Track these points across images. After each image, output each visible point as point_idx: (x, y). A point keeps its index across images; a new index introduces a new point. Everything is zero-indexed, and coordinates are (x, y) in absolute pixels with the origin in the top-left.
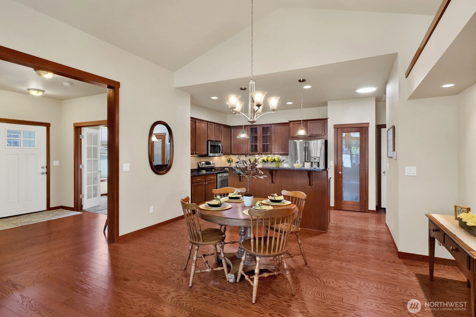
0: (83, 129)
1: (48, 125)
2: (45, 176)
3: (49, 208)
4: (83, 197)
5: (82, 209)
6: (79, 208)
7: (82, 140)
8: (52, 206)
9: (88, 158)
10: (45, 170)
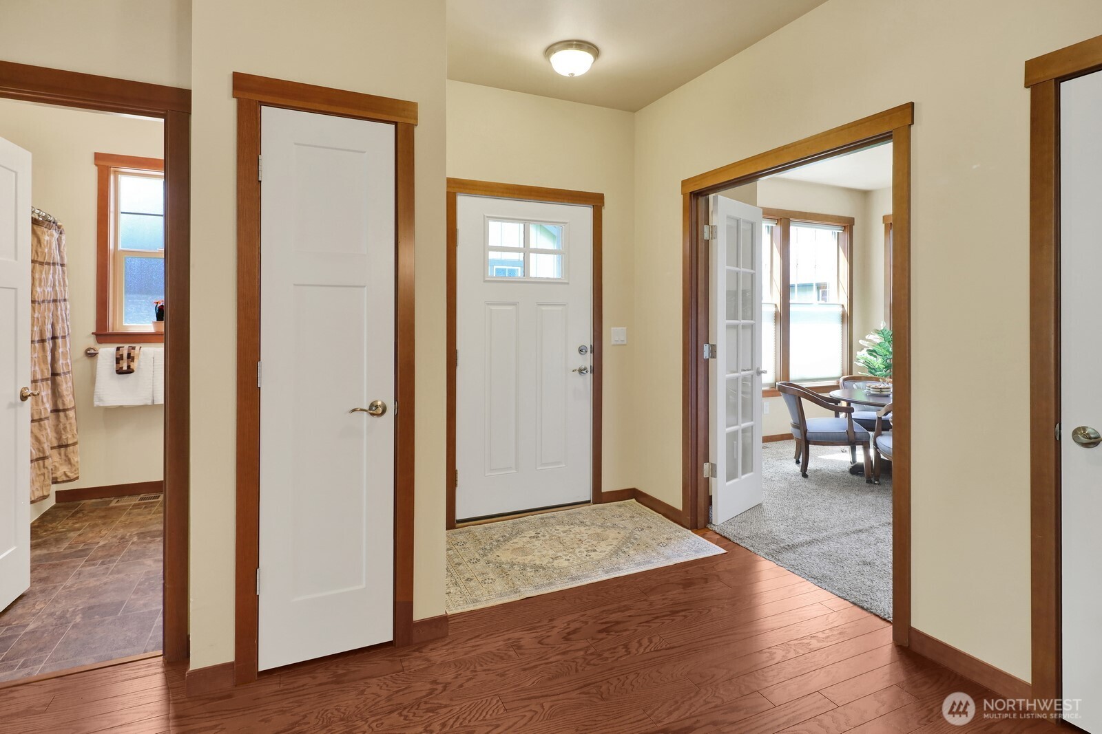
0: (715, 199)
1: (595, 201)
2: (589, 377)
3: (599, 497)
4: (715, 477)
5: (708, 520)
6: (699, 519)
7: (712, 243)
8: (606, 487)
9: (728, 318)
10: (587, 361)
